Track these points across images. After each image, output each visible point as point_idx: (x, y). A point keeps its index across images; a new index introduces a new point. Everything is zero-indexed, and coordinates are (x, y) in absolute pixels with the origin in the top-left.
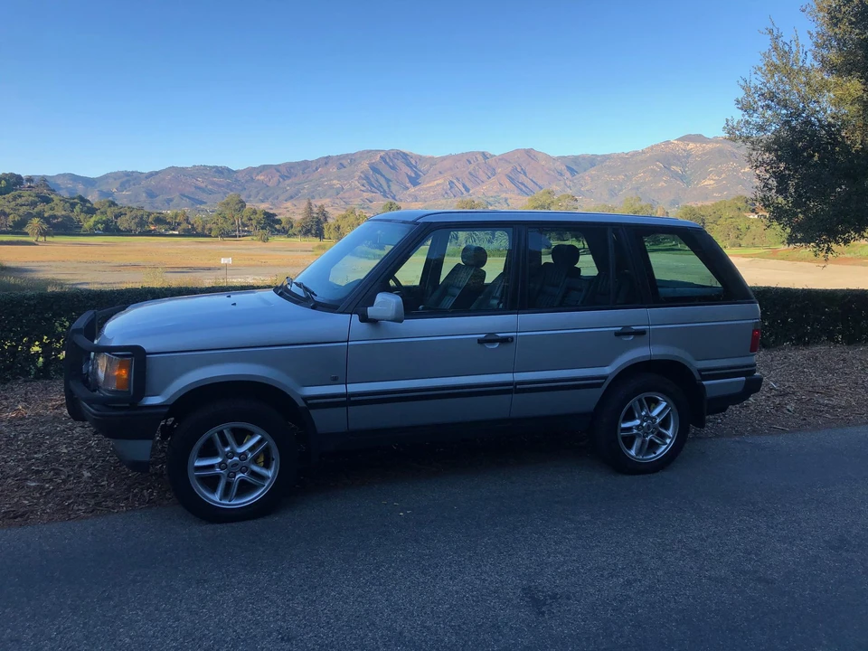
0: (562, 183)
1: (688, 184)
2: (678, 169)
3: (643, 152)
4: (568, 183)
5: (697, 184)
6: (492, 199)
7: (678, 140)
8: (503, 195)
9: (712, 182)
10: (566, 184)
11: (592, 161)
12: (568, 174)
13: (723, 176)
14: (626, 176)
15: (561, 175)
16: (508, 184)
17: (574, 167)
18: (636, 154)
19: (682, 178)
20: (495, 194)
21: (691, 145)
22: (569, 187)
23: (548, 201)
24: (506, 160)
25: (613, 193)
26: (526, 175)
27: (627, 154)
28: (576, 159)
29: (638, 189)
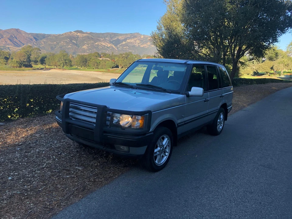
0: (32, 43)
1: (78, 47)
2: (75, 42)
3: (62, 35)
4: (35, 43)
5: (81, 47)
6: (2, 47)
7: (74, 32)
8: (7, 46)
9: (86, 47)
10: (34, 44)
11: (44, 36)
12: (34, 40)
13: (89, 45)
14: (57, 42)
15: (32, 40)
16: (9, 42)
17: (37, 38)
18: (60, 35)
19: (76, 45)
20: (3, 45)
21: (79, 34)
22: (35, 45)
23: (30, 50)
24: (8, 32)
25: (52, 48)
26: (17, 39)
27: (57, 35)
28: (37, 35)
29: (61, 48)
